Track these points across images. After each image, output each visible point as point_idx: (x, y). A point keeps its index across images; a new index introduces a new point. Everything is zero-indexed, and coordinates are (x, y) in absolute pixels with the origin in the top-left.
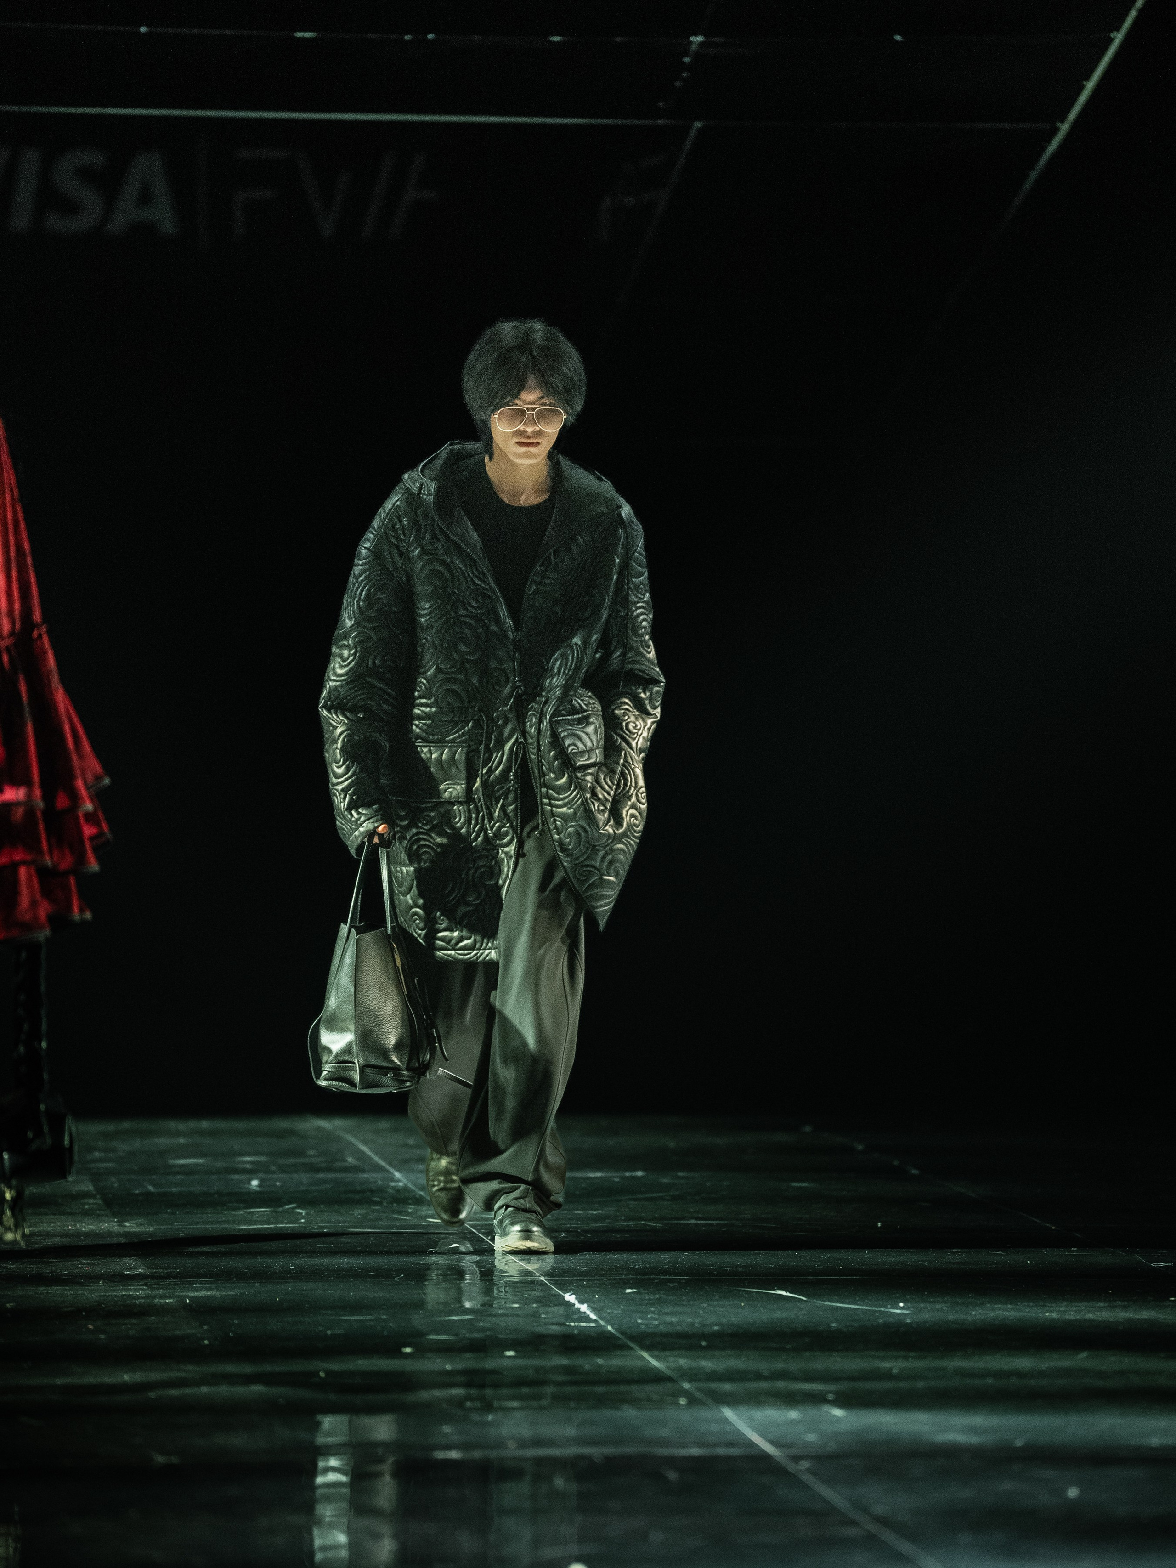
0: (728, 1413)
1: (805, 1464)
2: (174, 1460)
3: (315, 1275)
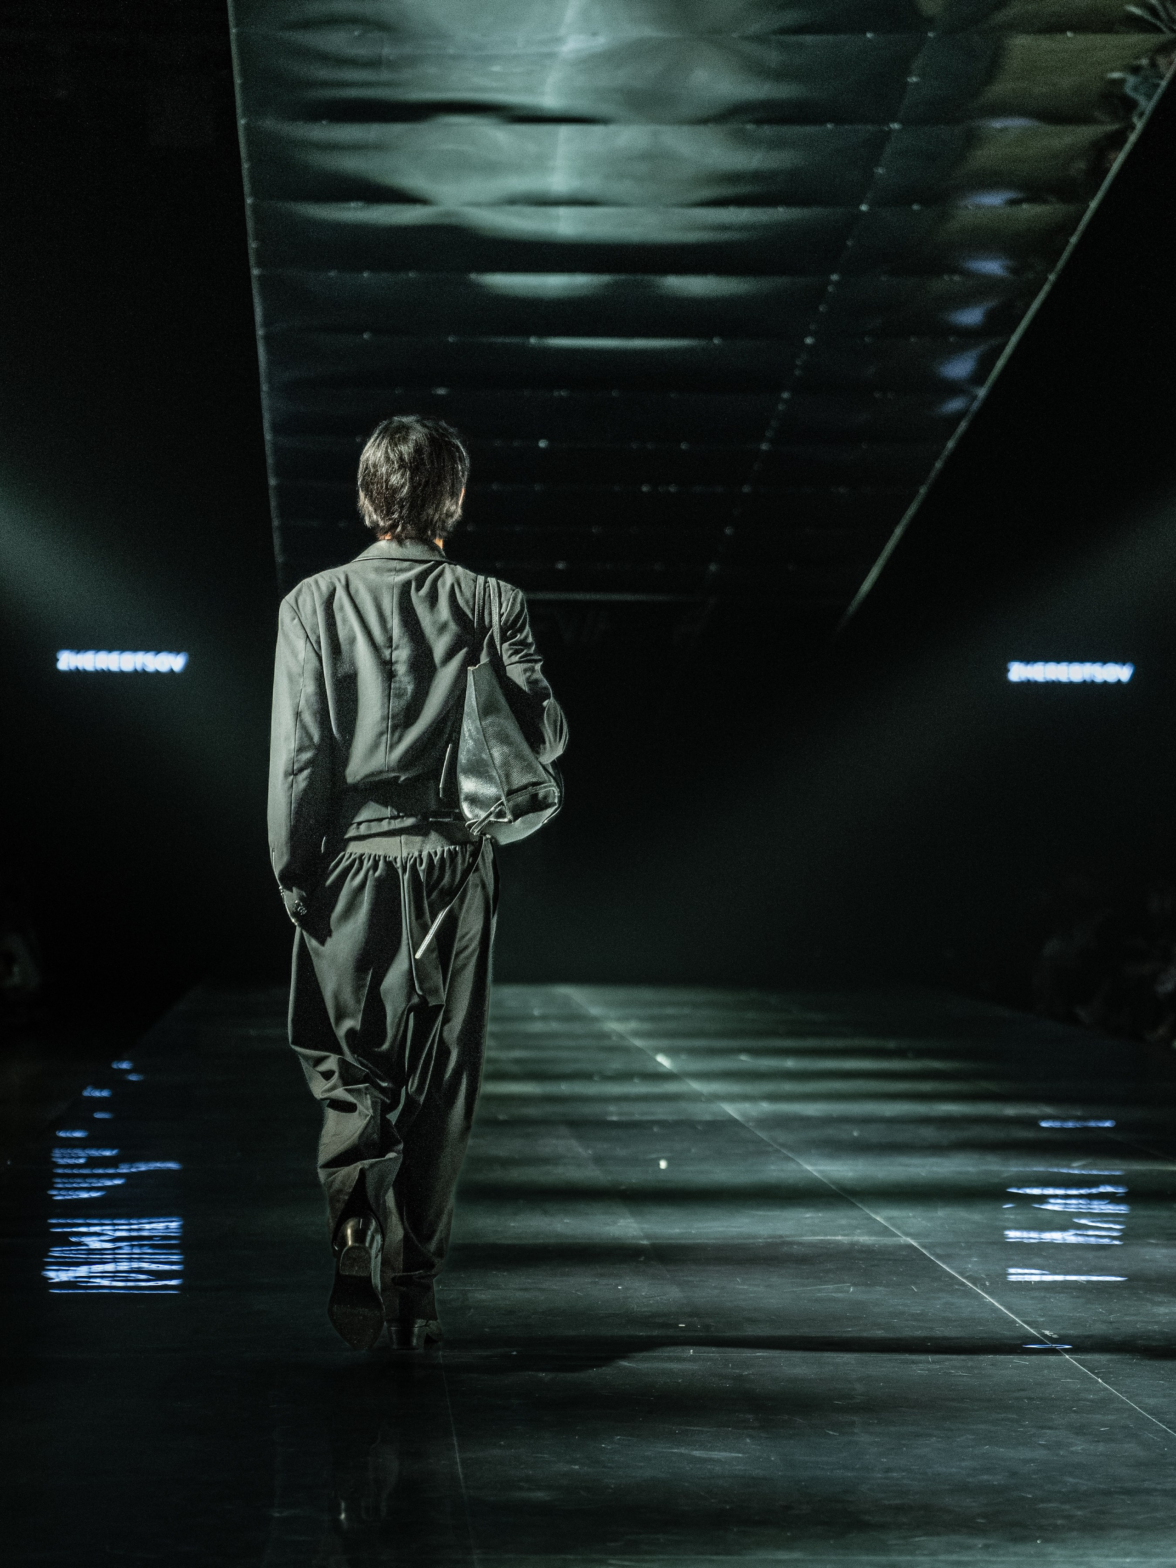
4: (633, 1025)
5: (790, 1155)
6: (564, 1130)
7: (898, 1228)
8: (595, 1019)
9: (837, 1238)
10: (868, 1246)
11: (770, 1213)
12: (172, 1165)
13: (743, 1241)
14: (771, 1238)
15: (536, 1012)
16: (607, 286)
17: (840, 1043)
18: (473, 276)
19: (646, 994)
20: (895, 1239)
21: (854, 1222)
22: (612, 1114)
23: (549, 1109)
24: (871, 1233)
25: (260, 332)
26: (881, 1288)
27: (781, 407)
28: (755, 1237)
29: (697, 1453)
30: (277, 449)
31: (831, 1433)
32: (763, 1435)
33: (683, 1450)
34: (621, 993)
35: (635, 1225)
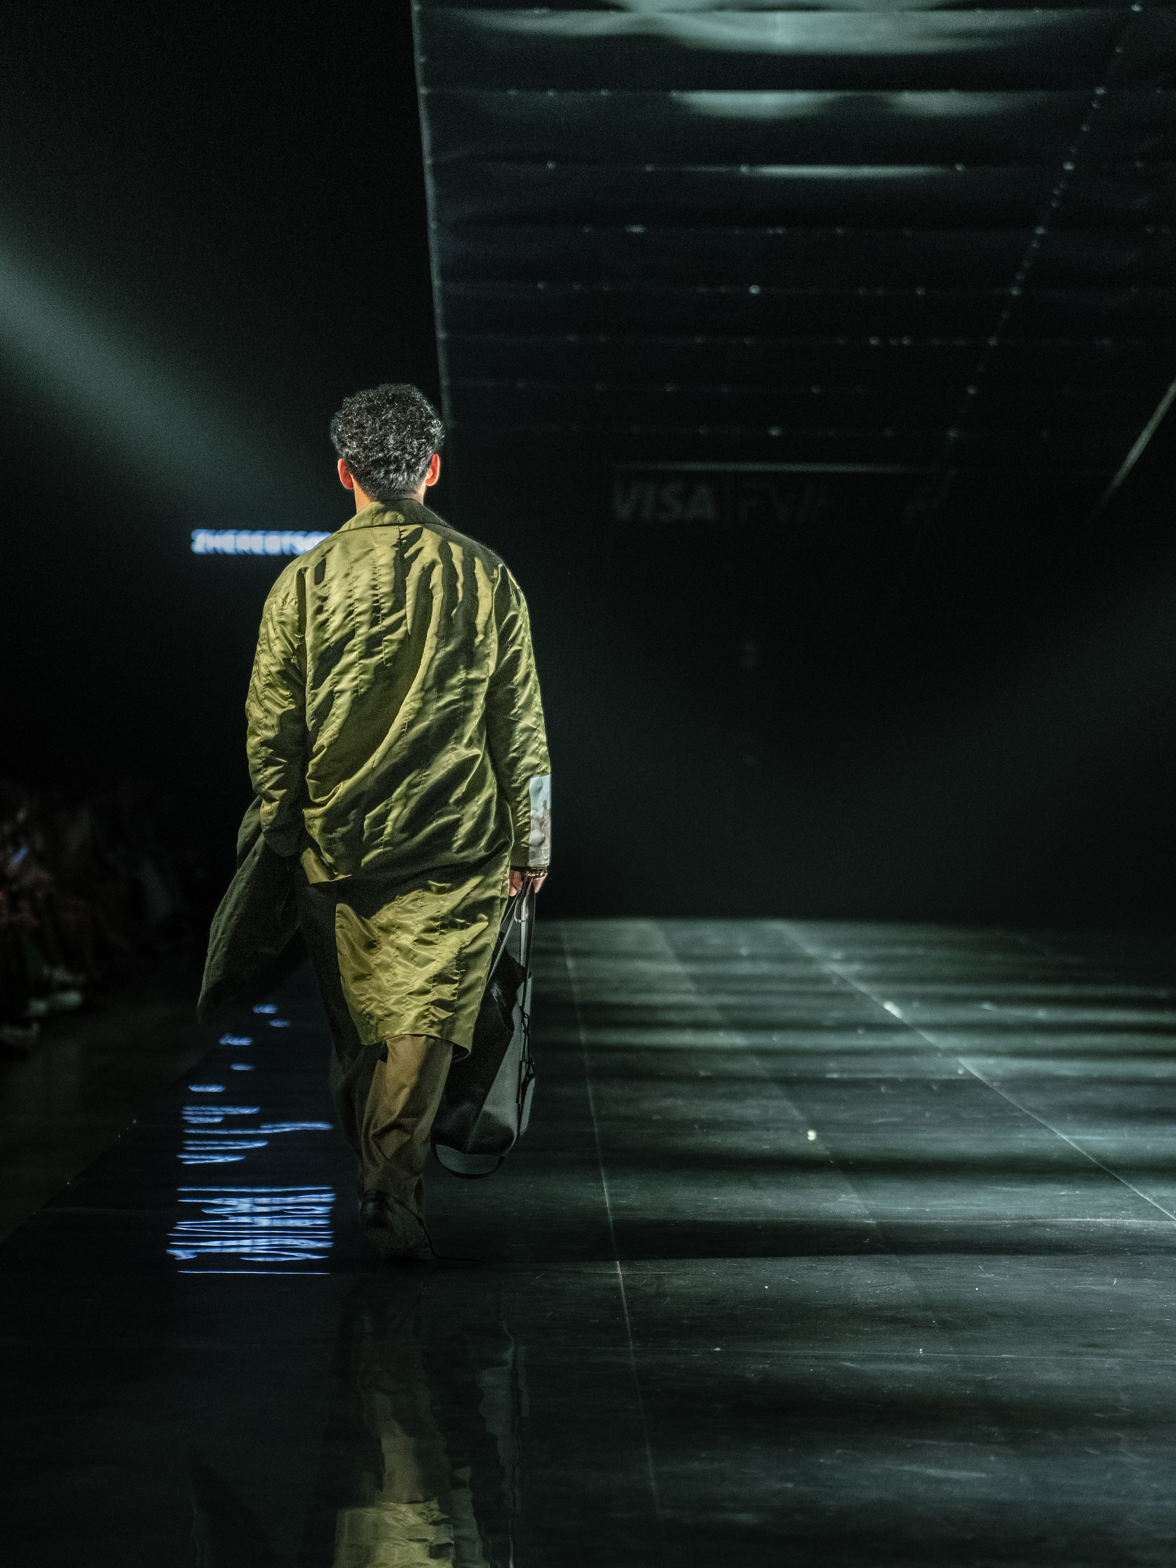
0: (962, 1060)
1: (995, 1084)
2: (709, 1074)
3: (771, 993)
4: (856, 967)
5: (1043, 1122)
6: (776, 1090)
7: (1171, 1211)
8: (809, 960)
9: (1098, 1220)
10: (1135, 1230)
11: (1018, 1190)
12: (321, 1126)
13: (987, 1222)
14: (1019, 1219)
15: (744, 951)
16: (831, 104)
17: (1100, 991)
18: (675, 94)
19: (872, 932)
20: (1166, 1222)
21: (1118, 1202)
22: (834, 1071)
23: (756, 1066)
24: (1138, 1215)
25: (428, 161)
26: (1150, 1281)
27: (1035, 245)
28: (999, 1218)
29: (932, 1472)
30: (446, 296)
31: (1092, 1451)
32: (1011, 1452)
33: (915, 1468)
34: (843, 931)
35: (858, 1201)
